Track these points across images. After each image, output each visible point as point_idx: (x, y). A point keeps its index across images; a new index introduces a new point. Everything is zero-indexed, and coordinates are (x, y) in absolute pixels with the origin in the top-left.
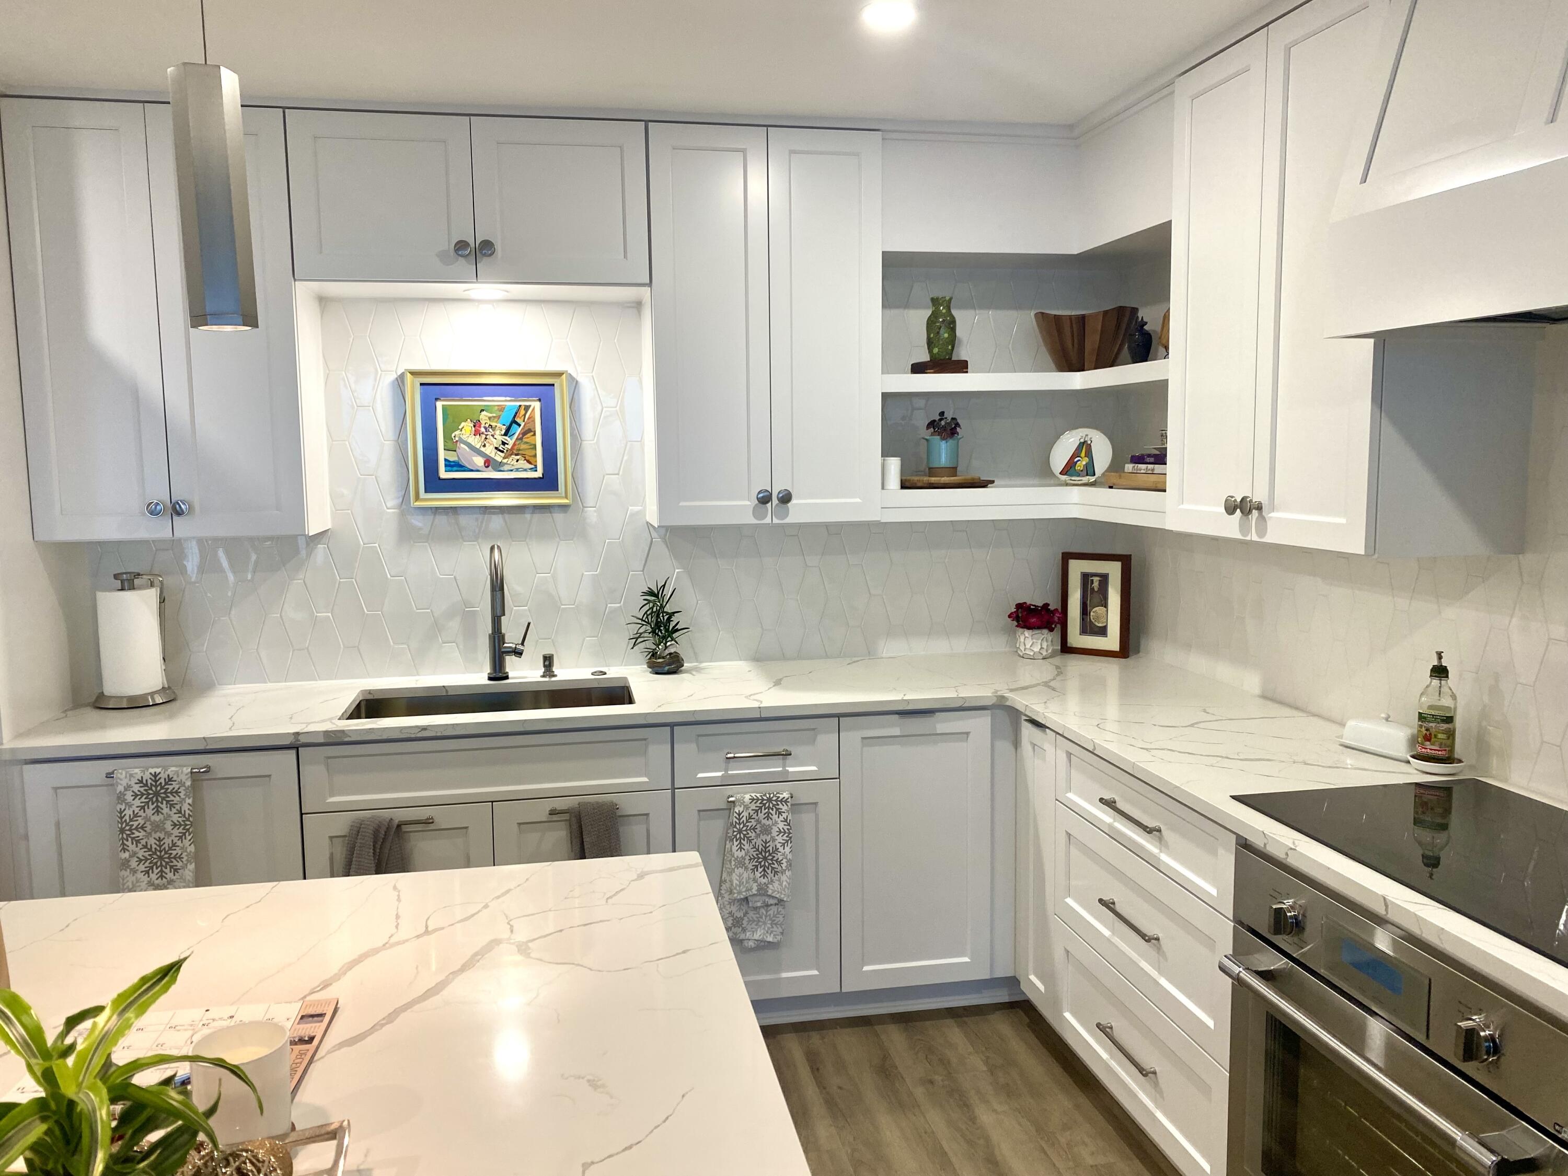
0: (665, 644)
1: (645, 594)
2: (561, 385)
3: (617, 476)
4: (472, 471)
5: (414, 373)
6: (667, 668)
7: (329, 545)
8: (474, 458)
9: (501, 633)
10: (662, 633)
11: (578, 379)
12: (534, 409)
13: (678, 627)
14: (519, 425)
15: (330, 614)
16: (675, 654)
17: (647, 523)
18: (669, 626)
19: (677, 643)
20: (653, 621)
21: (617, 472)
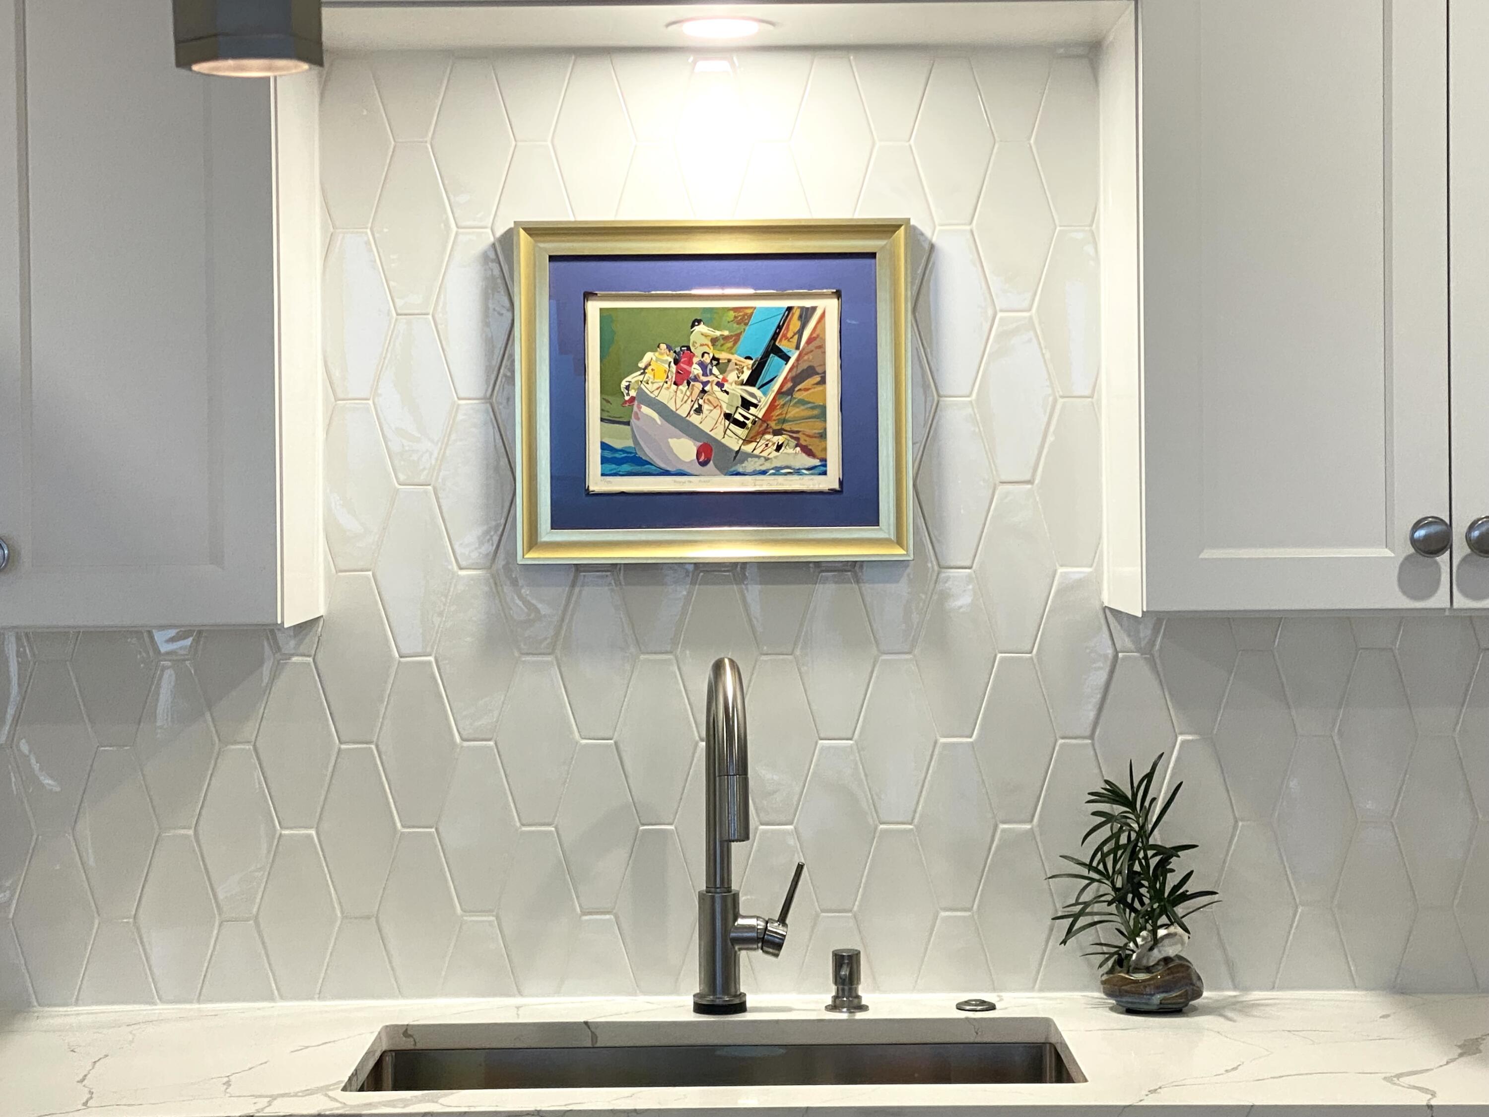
0: (1154, 932)
1: (1098, 797)
2: (893, 257)
3: (1029, 486)
4: (666, 473)
5: (536, 231)
6: (1157, 998)
7: (319, 657)
8: (672, 442)
9: (729, 889)
10: (1142, 903)
11: (934, 240)
12: (823, 315)
13: (1190, 887)
14: (786, 358)
15: (313, 832)
16: (1177, 962)
17: (1105, 608)
18: (1163, 884)
19: (1187, 930)
20: (1120, 873)
21: (1028, 477)
